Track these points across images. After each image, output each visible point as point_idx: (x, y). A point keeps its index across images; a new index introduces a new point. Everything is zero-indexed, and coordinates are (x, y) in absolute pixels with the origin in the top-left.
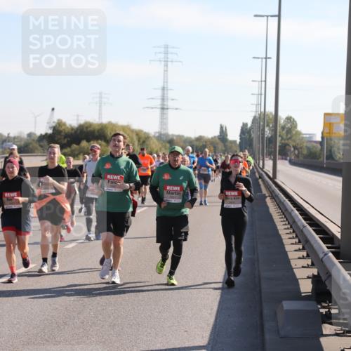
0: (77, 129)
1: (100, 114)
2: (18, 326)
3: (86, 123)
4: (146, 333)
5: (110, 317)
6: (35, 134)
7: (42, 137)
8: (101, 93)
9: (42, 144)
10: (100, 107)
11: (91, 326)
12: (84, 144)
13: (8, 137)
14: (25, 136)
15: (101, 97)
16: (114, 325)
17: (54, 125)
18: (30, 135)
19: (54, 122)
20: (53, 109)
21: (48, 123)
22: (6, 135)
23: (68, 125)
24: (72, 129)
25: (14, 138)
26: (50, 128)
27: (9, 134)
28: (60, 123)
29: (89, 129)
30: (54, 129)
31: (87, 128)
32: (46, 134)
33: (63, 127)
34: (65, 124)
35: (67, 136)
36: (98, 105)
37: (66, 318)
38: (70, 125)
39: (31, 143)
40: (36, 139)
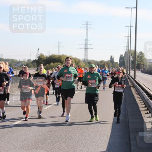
0: (49, 57)
1: (59, 51)
2: (24, 142)
3: (53, 55)
4: (79, 146)
5: (64, 139)
6: (31, 60)
7: (34, 61)
8: (59, 42)
9: (34, 64)
10: (59, 48)
11: (55, 143)
12: (52, 64)
13: (19, 61)
14: (26, 61)
15: (59, 44)
16: (66, 142)
17: (39, 56)
18: (28, 60)
19: (39, 55)
20: (38, 49)
21: (36, 55)
22: (19, 60)
23: (45, 56)
24: (47, 58)
25: (22, 62)
26: (37, 57)
27: (20, 60)
28: (42, 55)
29: (54, 58)
30: (39, 57)
31: (53, 57)
32: (36, 60)
33: (43, 57)
34: (43, 56)
35: (44, 61)
36: (58, 47)
37: (45, 139)
38: (46, 56)
39: (29, 64)
40: (31, 62)
